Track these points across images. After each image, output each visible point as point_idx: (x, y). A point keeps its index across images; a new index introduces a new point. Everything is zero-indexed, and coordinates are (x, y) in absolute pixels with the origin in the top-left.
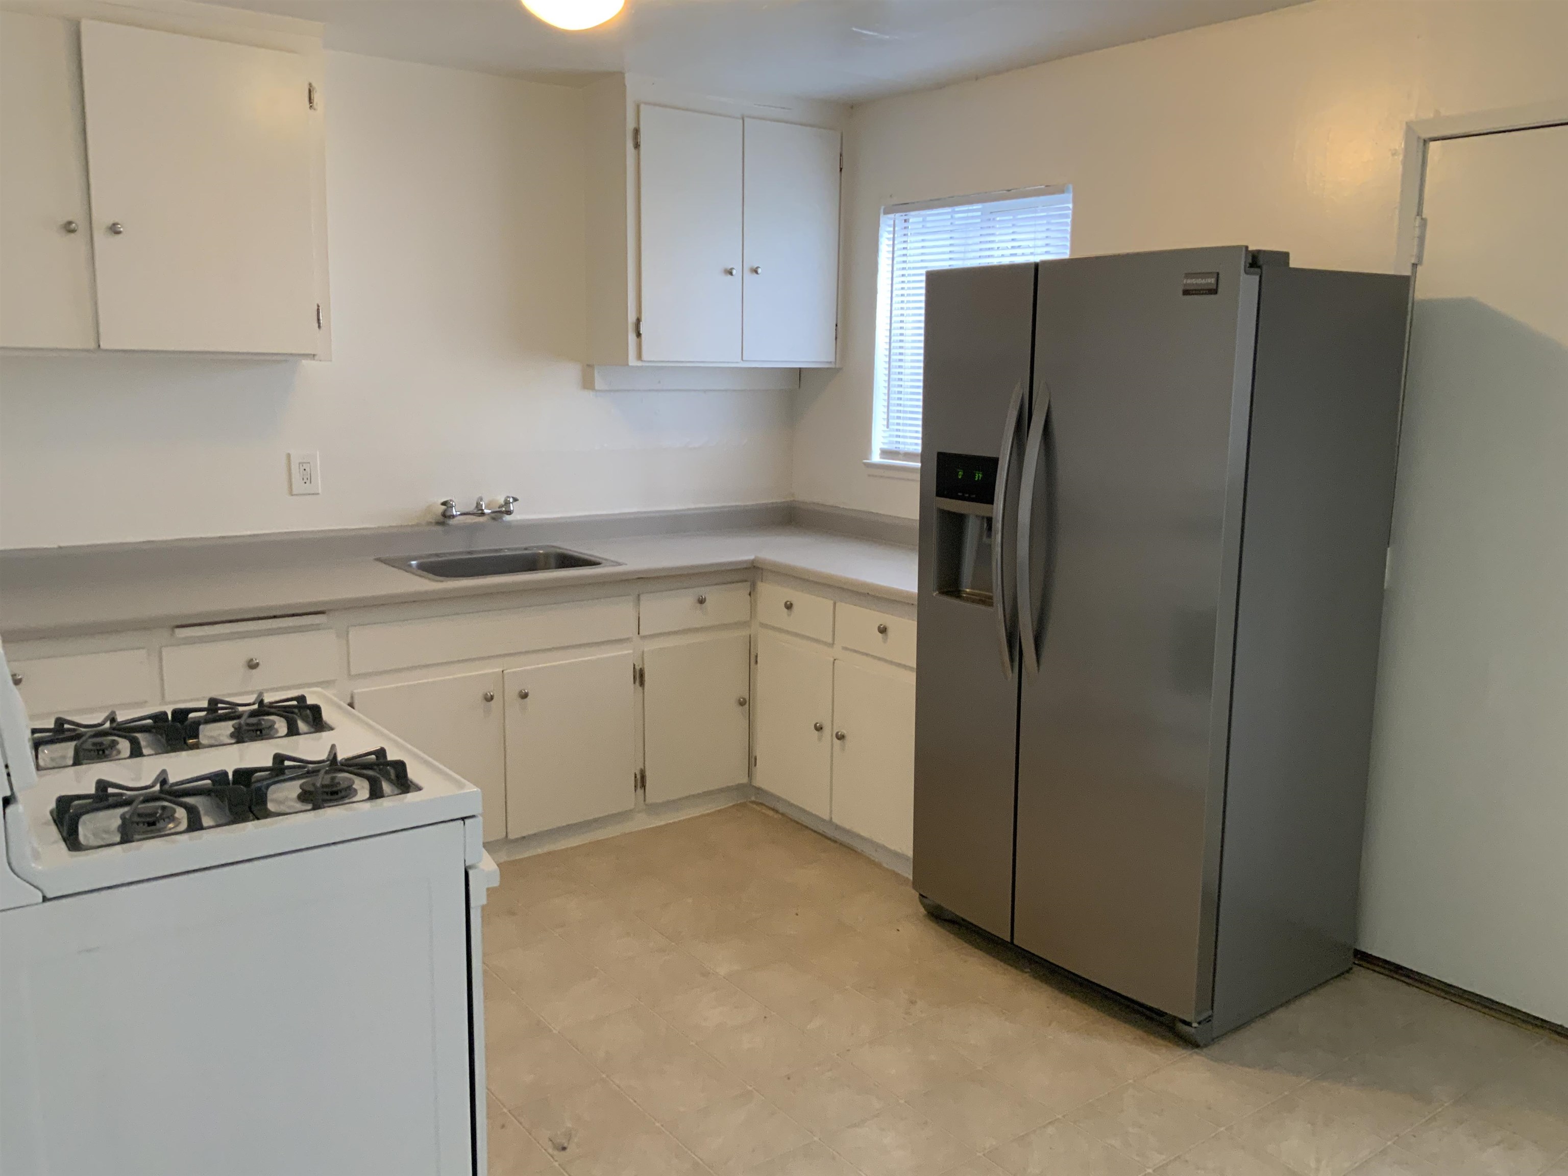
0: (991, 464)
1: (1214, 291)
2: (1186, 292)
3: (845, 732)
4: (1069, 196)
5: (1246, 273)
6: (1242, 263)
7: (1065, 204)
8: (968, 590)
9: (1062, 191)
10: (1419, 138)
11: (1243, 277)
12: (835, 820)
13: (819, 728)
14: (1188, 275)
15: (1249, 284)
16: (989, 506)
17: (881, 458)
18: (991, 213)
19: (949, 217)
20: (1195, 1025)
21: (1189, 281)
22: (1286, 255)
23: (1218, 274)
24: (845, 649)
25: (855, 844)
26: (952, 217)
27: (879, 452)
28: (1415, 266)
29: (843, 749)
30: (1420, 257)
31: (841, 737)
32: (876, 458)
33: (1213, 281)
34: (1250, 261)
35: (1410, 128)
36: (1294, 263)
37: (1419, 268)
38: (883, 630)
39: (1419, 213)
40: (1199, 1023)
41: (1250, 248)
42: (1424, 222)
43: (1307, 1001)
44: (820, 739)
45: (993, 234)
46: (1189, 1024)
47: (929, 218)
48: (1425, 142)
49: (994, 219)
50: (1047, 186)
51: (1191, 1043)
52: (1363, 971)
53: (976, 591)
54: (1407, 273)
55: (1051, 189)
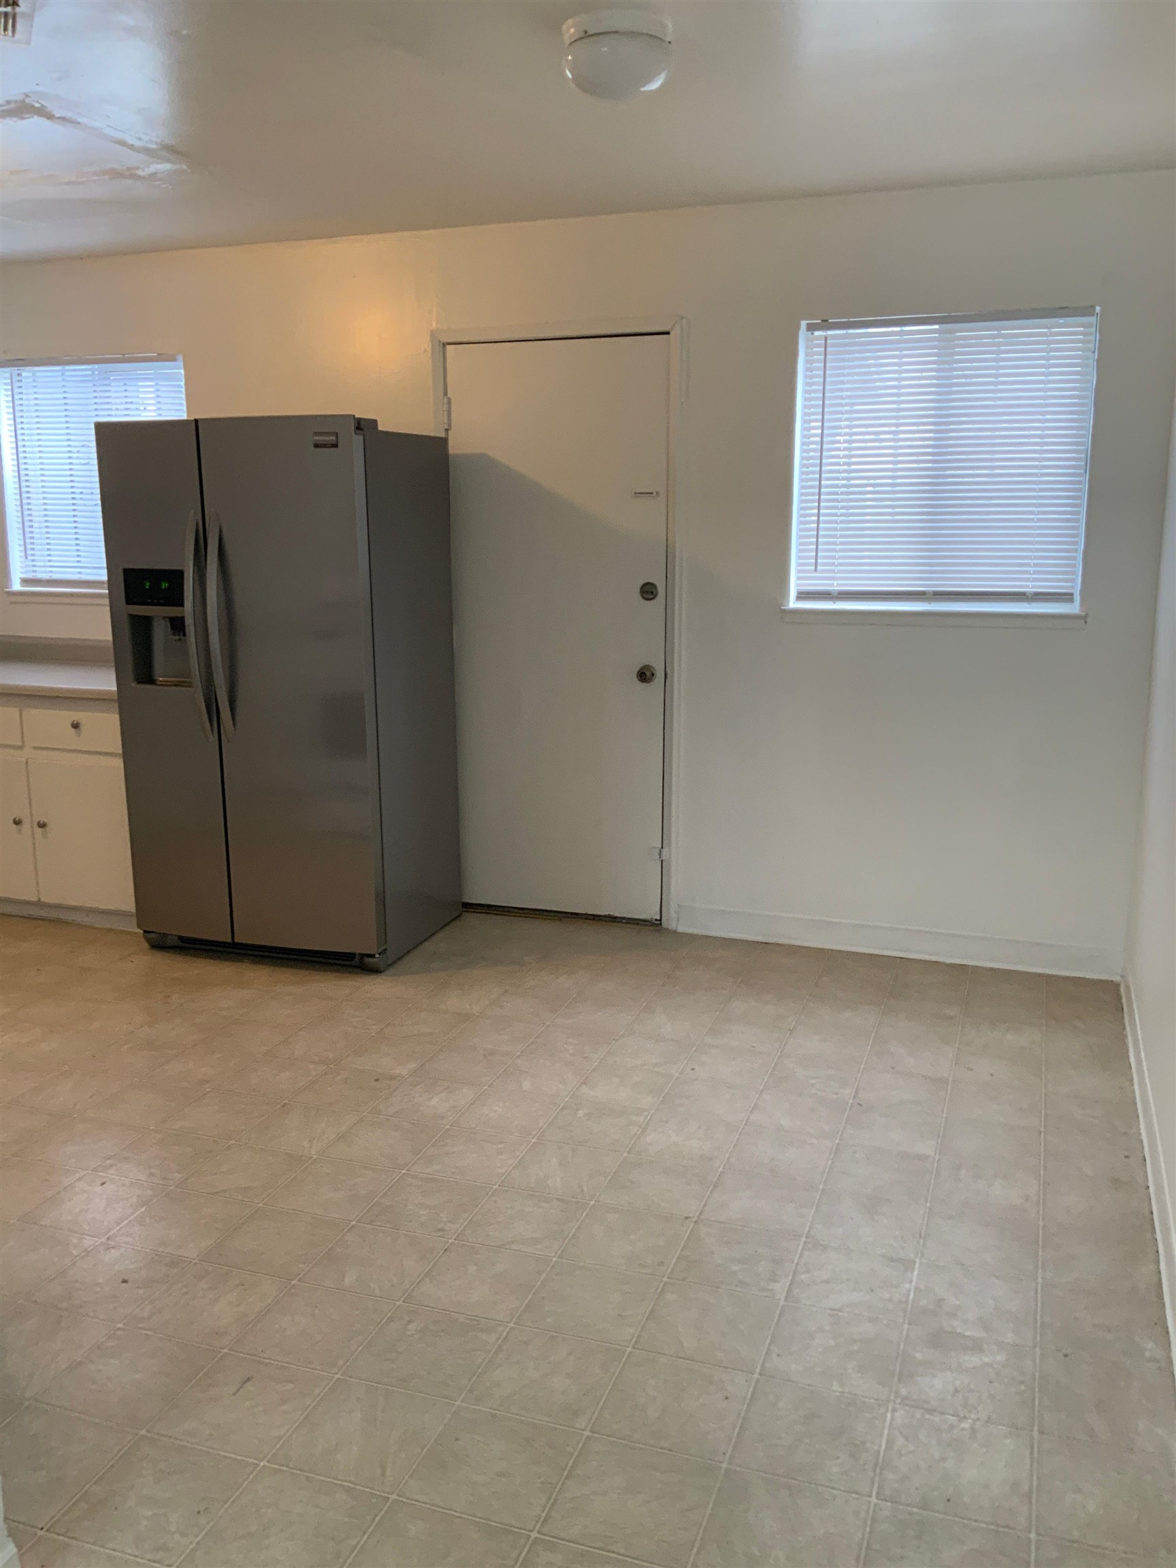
0: (178, 576)
1: (335, 446)
2: (316, 446)
3: (45, 820)
4: (180, 363)
5: (356, 434)
6: (352, 426)
7: (177, 370)
8: (161, 679)
9: (174, 360)
10: (440, 342)
11: (354, 436)
12: (43, 899)
13: (17, 822)
14: (316, 434)
15: (358, 440)
16: (180, 608)
17: (21, 586)
18: (106, 372)
19: (60, 374)
20: (377, 956)
21: (317, 438)
22: (375, 422)
23: (337, 433)
24: (35, 748)
25: (64, 916)
26: (63, 374)
27: (19, 581)
28: (447, 430)
29: (45, 835)
30: (450, 425)
31: (42, 825)
32: (17, 586)
33: (334, 438)
34: (357, 425)
35: (433, 334)
36: (380, 428)
37: (450, 432)
38: (76, 726)
39: (445, 394)
40: (379, 954)
41: (356, 416)
42: (449, 401)
43: (440, 935)
44: (19, 832)
45: (110, 391)
46: (372, 956)
47: (38, 374)
48: (444, 345)
49: (109, 379)
50: (158, 354)
51: (375, 971)
52: (469, 914)
53: (169, 679)
54: (443, 435)
55: (163, 357)
